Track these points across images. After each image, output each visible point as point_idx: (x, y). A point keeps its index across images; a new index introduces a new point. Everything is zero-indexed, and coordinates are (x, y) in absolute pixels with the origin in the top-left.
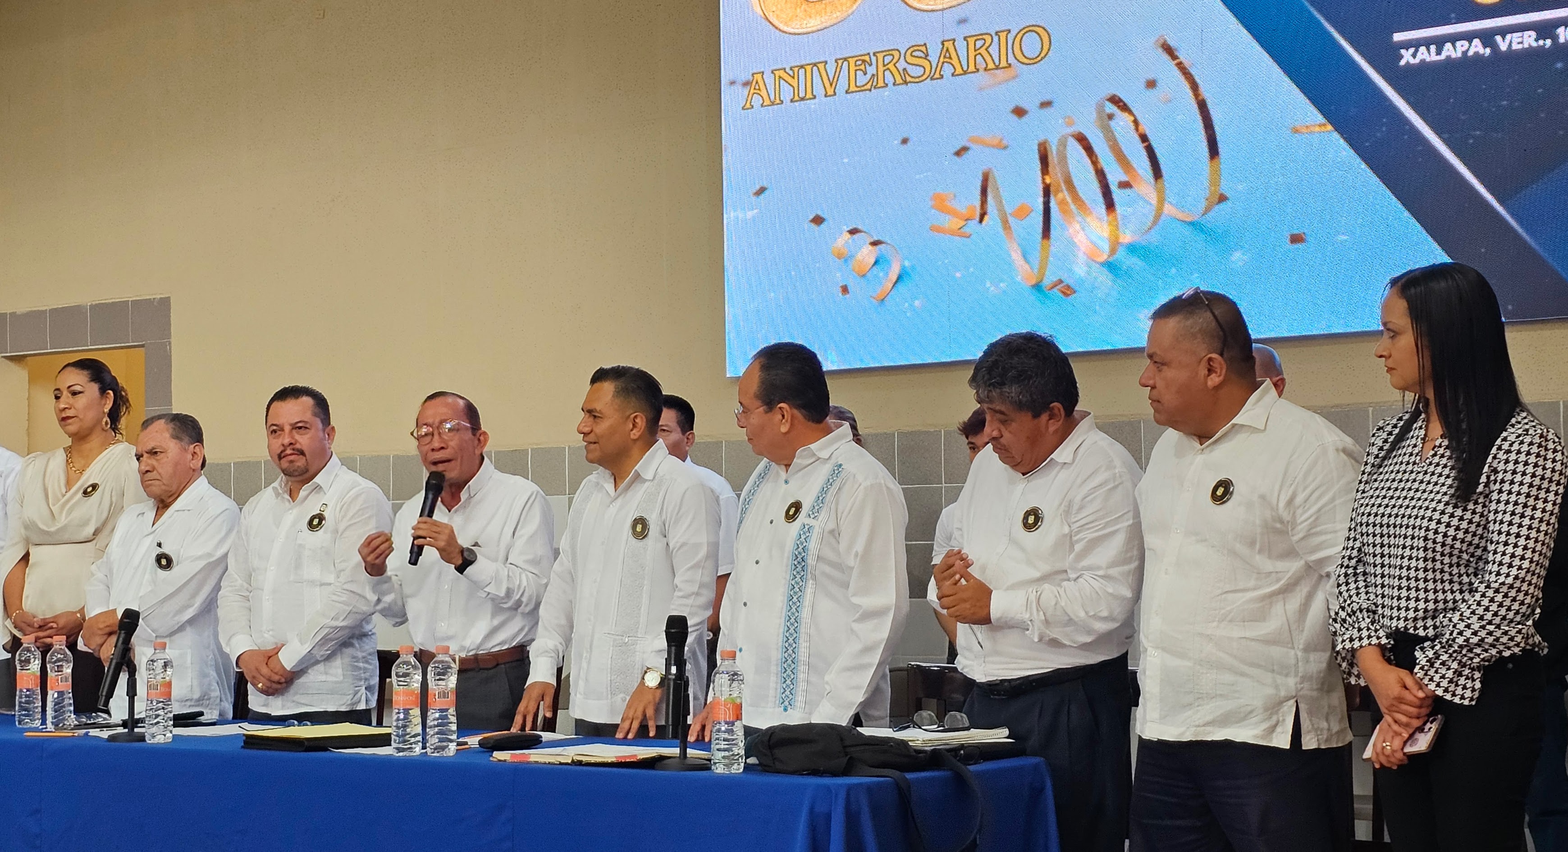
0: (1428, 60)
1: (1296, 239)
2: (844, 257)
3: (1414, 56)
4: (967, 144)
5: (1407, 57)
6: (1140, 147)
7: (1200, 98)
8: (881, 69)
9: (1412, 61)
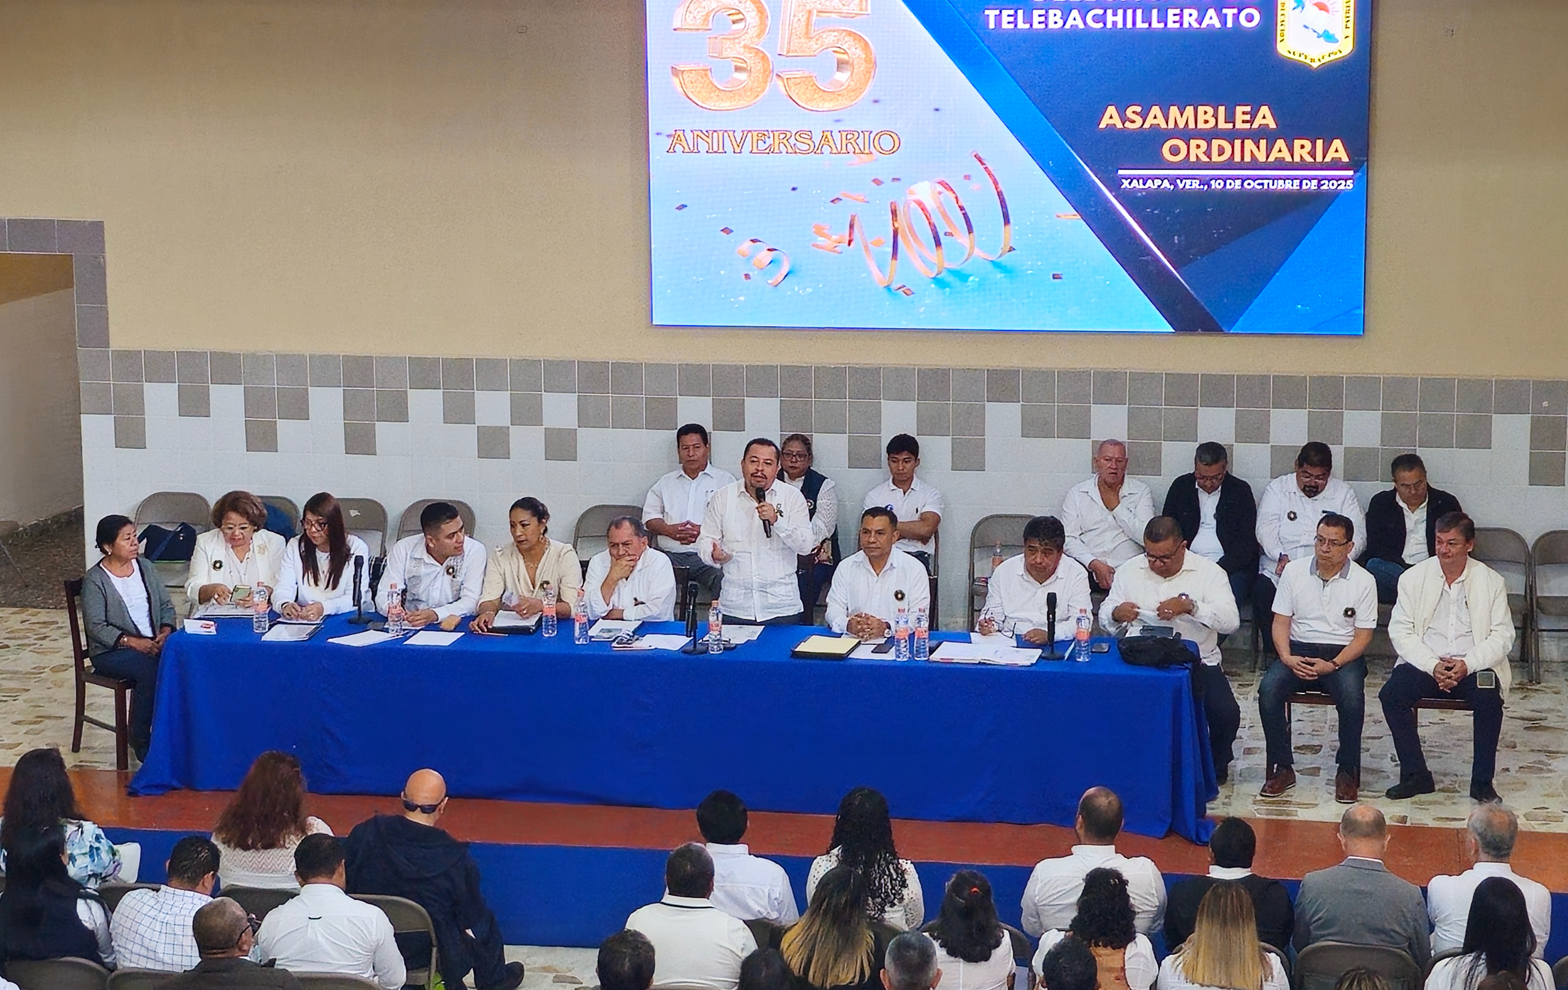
0: (1137, 186)
1: (1055, 277)
2: (748, 258)
3: (1130, 183)
4: (841, 197)
5: (1126, 183)
6: (960, 213)
7: (999, 190)
8: (777, 141)
9: (1128, 186)
